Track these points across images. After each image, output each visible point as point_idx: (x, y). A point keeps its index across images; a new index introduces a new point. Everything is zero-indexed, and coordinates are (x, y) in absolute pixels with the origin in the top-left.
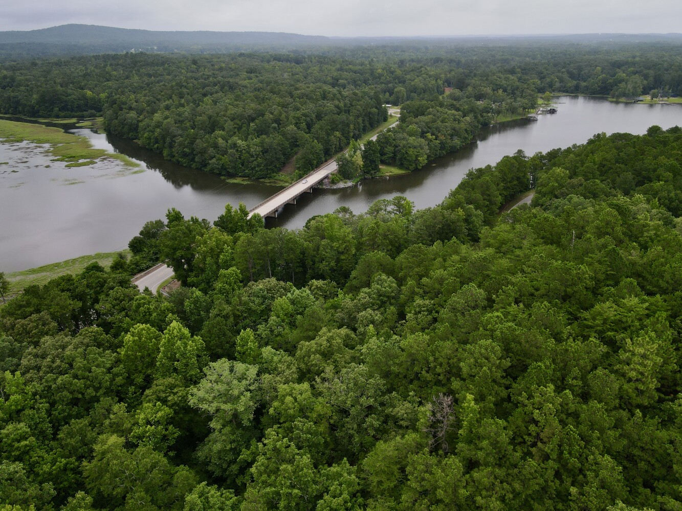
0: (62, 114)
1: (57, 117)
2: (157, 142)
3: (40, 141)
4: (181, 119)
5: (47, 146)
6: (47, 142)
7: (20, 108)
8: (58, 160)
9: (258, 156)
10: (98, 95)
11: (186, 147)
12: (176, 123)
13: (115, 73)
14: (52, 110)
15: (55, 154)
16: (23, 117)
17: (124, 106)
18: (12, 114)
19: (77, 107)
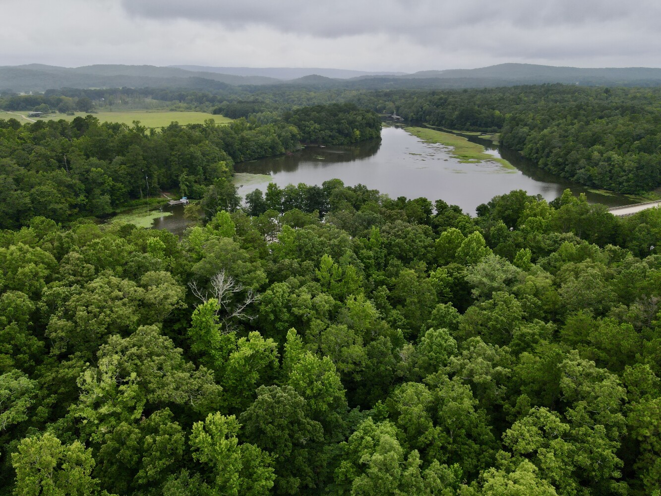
0: (472, 128)
1: (467, 130)
2: (537, 153)
3: (448, 144)
4: (566, 134)
5: (451, 148)
6: (452, 145)
7: (444, 122)
8: (455, 157)
9: (630, 171)
10: (504, 115)
11: (561, 157)
12: (560, 137)
13: (526, 99)
14: (465, 125)
15: (454, 153)
16: (443, 128)
17: (521, 123)
18: (437, 126)
19: (484, 124)
